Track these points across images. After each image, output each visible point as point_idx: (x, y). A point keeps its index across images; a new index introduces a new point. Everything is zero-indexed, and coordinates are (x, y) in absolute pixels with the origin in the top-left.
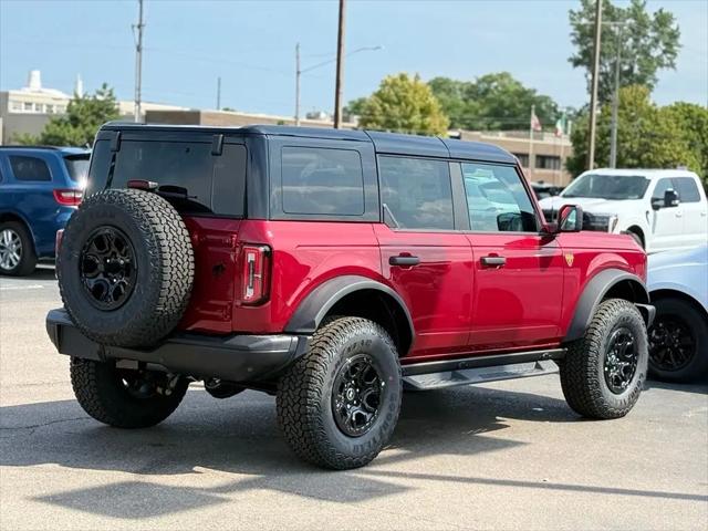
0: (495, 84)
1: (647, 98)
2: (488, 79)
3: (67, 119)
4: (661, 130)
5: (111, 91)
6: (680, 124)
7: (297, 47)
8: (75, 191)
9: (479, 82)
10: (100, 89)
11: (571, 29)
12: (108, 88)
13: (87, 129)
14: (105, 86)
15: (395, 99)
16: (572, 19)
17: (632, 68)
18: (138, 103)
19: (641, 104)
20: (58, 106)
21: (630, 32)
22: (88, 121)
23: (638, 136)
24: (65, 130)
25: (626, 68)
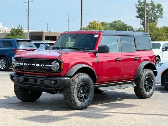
0: (117, 23)
1: (156, 26)
2: (115, 22)
3: (10, 34)
4: (160, 33)
5: (21, 27)
6: (165, 32)
7: (68, 14)
8: (19, 49)
9: (113, 22)
10: (19, 26)
11: (136, 9)
12: (21, 26)
13: (16, 36)
14: (20, 26)
15: (93, 27)
16: (136, 6)
17: (152, 18)
18: (28, 29)
19: (154, 27)
20: (7, 31)
21: (151, 9)
22: (16, 35)
23: (154, 35)
24: (10, 37)
25: (150, 18)
